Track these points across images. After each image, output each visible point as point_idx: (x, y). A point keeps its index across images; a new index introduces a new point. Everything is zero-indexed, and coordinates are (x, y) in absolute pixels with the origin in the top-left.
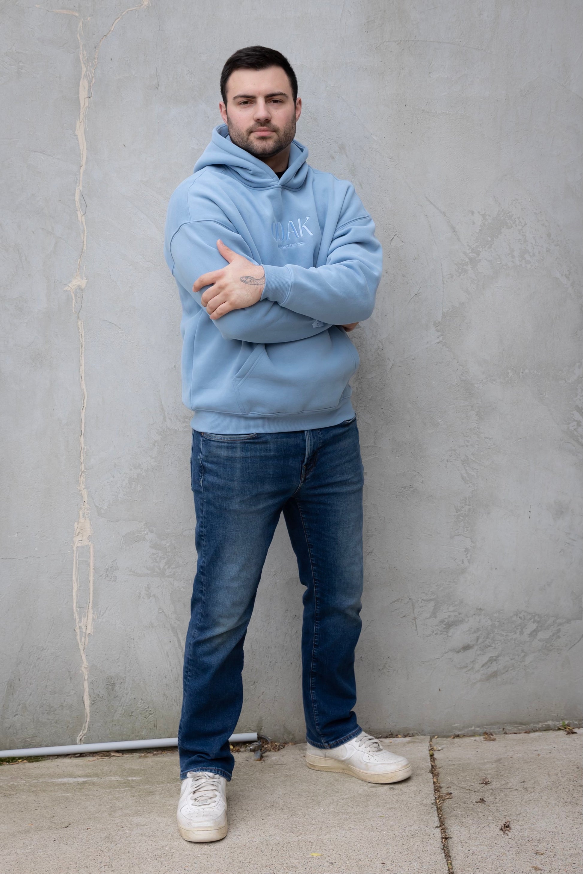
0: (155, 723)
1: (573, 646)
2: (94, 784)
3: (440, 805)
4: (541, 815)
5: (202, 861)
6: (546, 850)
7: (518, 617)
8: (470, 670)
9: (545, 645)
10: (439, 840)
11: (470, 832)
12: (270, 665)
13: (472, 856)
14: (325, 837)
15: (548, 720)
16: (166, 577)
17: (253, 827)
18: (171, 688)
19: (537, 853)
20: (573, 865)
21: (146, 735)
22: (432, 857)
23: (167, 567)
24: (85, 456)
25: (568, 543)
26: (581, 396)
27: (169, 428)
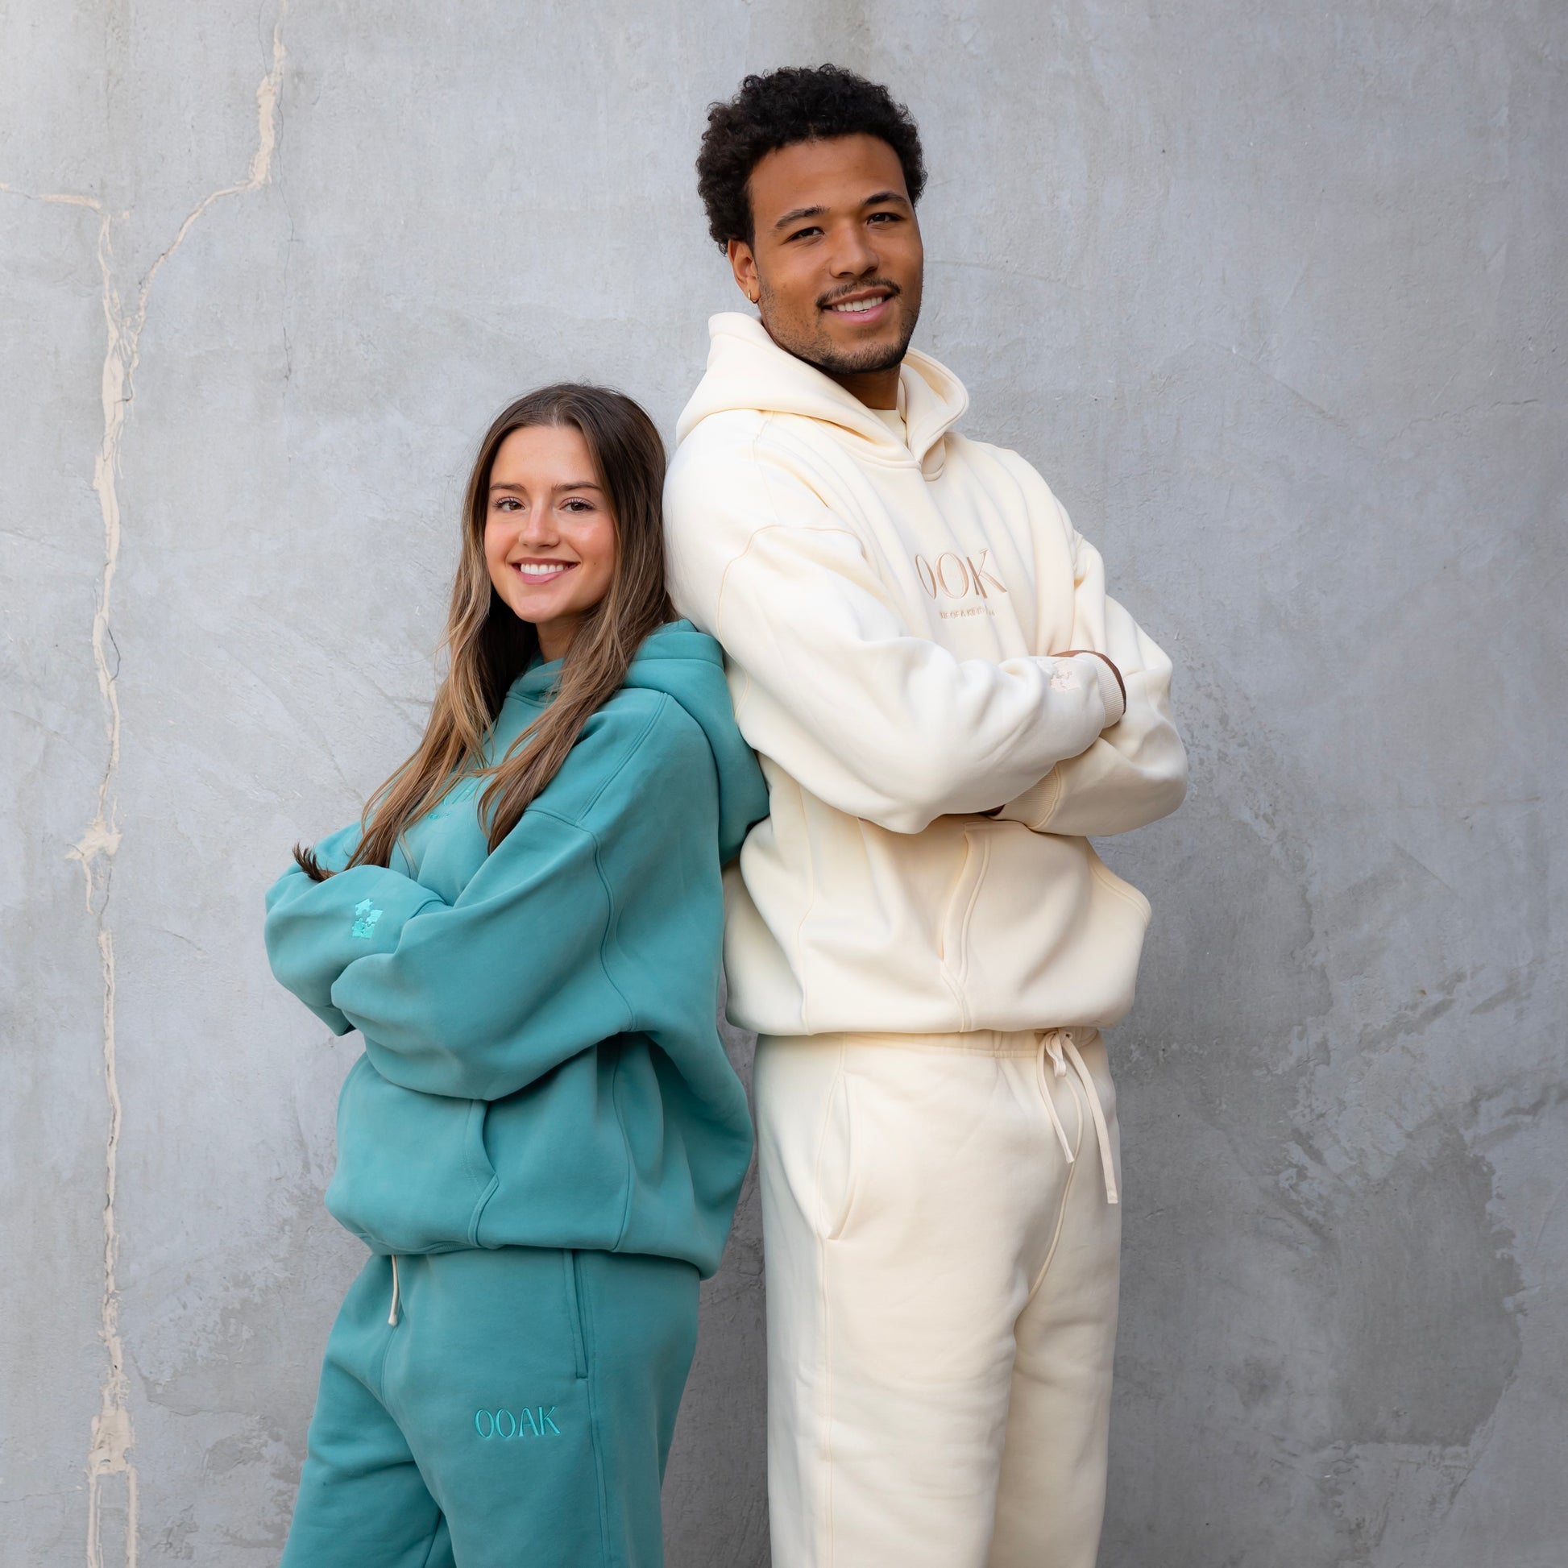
24: (116, 1257)
25: (1280, 1463)
26: (1305, 1107)
27: (316, 1189)
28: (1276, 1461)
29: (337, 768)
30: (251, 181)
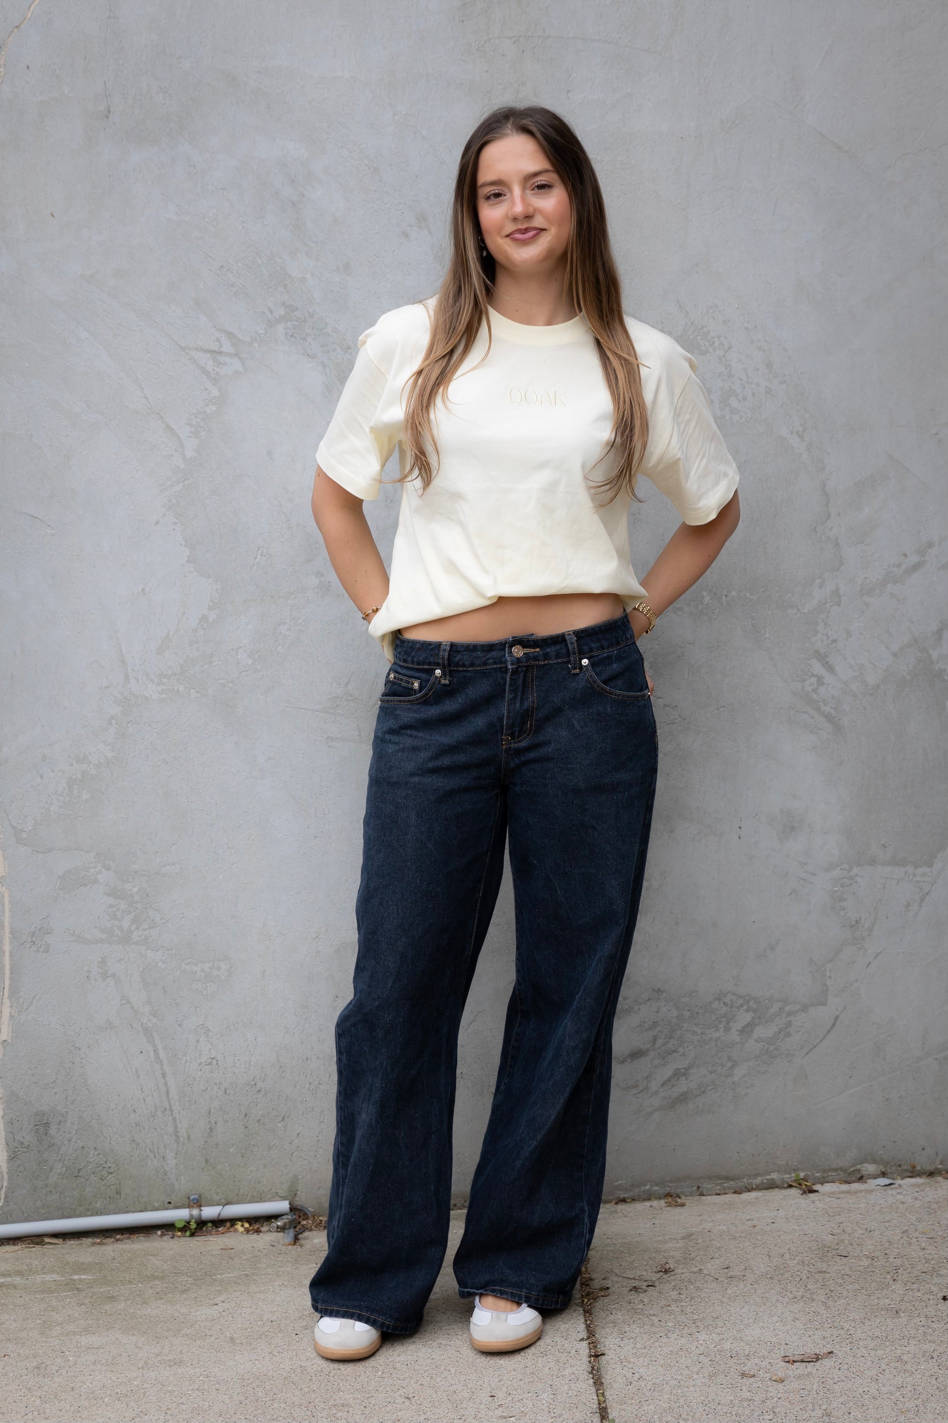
0: (118, 1188)
1: (812, 1049)
2: (15, 1287)
3: (589, 1307)
4: (754, 1317)
5: (194, 1400)
6: (759, 1371)
7: (722, 1003)
8: (642, 1091)
9: (765, 1048)
10: (585, 1359)
11: (637, 1345)
12: (309, 1088)
13: (638, 1381)
14: (399, 1358)
15: (772, 1172)
16: (133, 944)
17: (280, 1346)
18: (144, 1129)
19: (743, 1375)
20: (801, 1391)
21: (103, 1207)
22: (573, 1385)
23: (134, 927)
25: (804, 880)
26: (823, 635)
27: (134, 695)
28: (801, 879)
29: (145, 397)
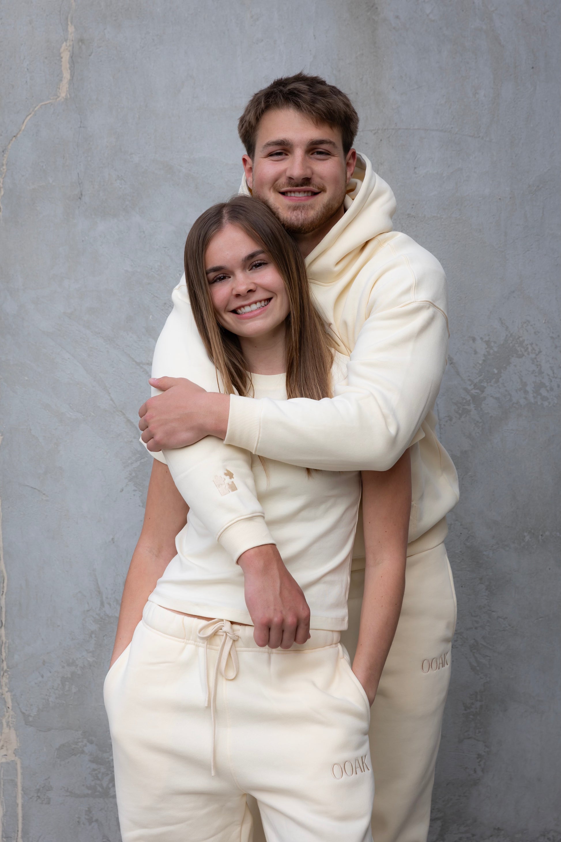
7: (546, 838)
16: (110, 797)
24: (7, 652)
27: (108, 616)
29: (112, 400)
30: (59, 97)
